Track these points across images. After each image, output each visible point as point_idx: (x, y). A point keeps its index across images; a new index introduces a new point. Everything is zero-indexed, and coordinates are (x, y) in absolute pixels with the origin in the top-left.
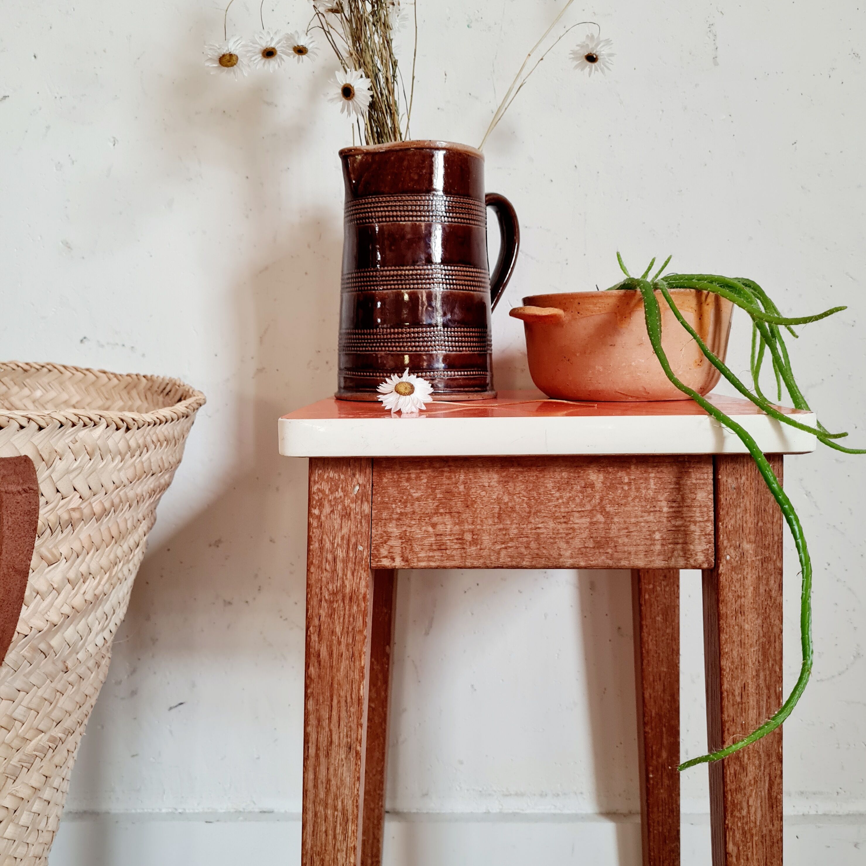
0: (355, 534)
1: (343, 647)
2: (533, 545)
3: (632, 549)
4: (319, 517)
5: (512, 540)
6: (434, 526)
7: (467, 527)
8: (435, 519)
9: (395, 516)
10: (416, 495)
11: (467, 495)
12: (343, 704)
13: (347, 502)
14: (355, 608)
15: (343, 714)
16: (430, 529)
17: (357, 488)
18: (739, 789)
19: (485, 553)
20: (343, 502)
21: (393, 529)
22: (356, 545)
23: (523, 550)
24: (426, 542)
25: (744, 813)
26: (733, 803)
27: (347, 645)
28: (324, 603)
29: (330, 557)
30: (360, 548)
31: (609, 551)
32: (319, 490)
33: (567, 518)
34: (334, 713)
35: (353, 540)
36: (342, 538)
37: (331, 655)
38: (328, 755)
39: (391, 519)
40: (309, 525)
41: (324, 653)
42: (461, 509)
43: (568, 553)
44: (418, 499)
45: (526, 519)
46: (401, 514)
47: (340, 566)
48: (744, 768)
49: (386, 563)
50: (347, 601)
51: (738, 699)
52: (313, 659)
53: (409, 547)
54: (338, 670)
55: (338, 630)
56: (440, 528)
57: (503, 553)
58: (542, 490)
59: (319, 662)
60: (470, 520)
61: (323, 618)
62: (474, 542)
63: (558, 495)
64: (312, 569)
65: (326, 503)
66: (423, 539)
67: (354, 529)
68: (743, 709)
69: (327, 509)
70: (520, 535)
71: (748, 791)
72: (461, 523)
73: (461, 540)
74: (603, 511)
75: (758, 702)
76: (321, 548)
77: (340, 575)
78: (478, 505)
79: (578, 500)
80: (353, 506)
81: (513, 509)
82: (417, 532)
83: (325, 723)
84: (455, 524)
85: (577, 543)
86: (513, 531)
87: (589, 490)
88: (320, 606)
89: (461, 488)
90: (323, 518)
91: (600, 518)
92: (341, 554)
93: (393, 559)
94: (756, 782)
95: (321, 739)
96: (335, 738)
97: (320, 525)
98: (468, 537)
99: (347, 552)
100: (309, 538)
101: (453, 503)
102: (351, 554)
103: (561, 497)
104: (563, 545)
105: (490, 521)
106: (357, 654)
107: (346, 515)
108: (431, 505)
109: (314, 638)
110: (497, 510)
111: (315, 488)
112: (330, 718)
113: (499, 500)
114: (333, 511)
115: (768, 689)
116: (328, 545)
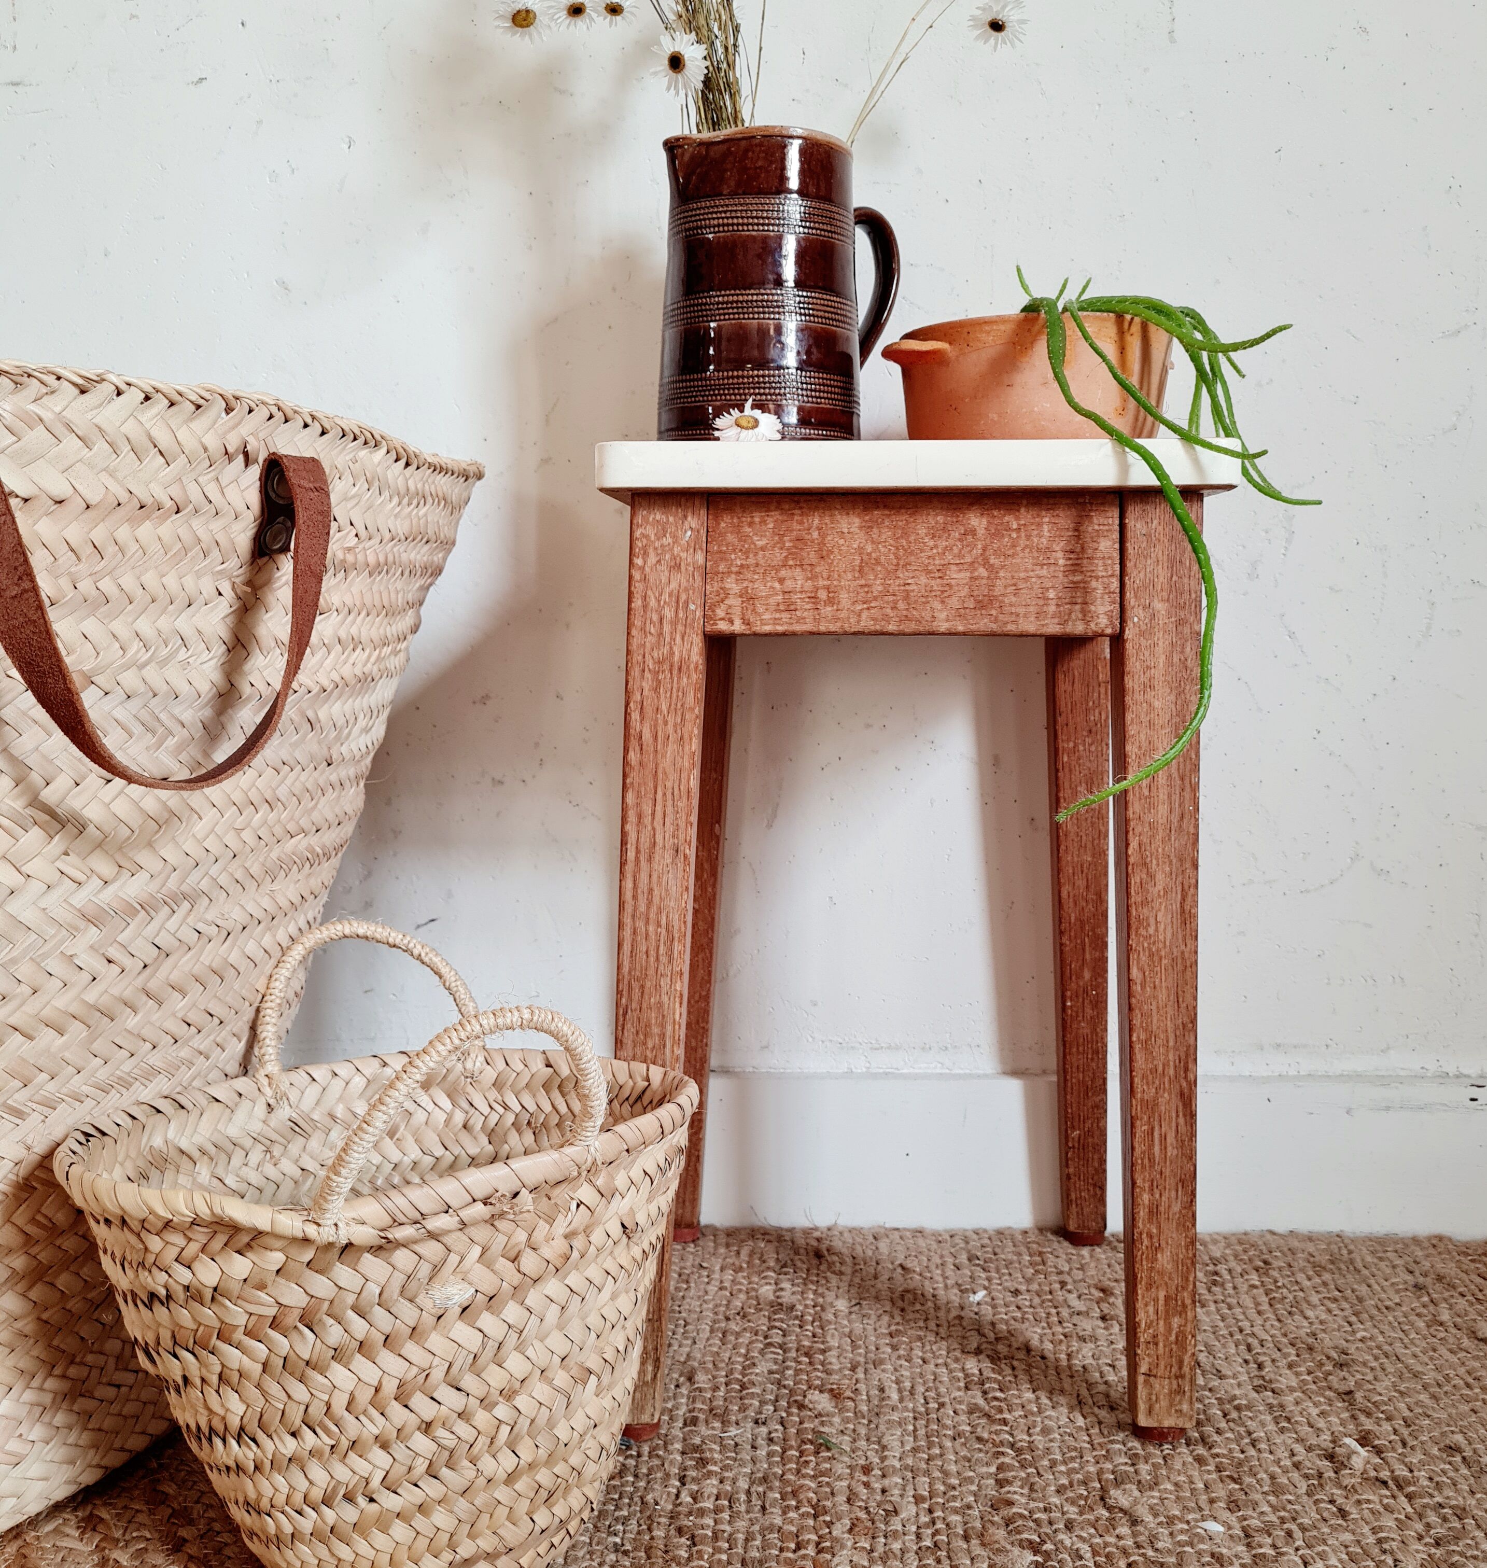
0: (686, 590)
1: (670, 728)
2: (901, 605)
3: (1021, 610)
4: (642, 569)
5: (875, 598)
6: (781, 581)
7: (821, 583)
8: (783, 573)
9: (734, 569)
10: (760, 543)
11: (822, 543)
12: (669, 796)
13: (676, 550)
14: (685, 680)
15: (669, 810)
16: (777, 585)
17: (689, 533)
18: (1145, 902)
19: (843, 615)
20: (672, 549)
21: (731, 584)
22: (687, 603)
23: (889, 611)
24: (772, 601)
25: (1151, 930)
26: (1138, 918)
27: (675, 725)
28: (647, 675)
29: (655, 617)
30: (692, 607)
31: (994, 612)
32: (643, 535)
33: (942, 571)
34: (659, 808)
35: (683, 597)
36: (670, 595)
37: (656, 738)
38: (650, 859)
39: (730, 573)
40: (631, 577)
41: (647, 736)
42: (814, 561)
43: (943, 615)
44: (763, 549)
45: (892, 573)
46: (742, 566)
47: (667, 628)
48: (1151, 876)
49: (723, 626)
50: (675, 672)
51: (1147, 793)
52: (634, 743)
53: (751, 608)
54: (664, 756)
55: (664, 707)
56: (789, 584)
57: (865, 615)
58: (912, 538)
59: (641, 746)
60: (825, 575)
61: (646, 693)
62: (830, 601)
63: (931, 543)
64: (634, 632)
65: (651, 551)
66: (767, 597)
67: (684, 584)
68: (1151, 805)
69: (652, 559)
70: (886, 592)
71: (1156, 904)
72: (814, 578)
73: (814, 598)
74: (986, 563)
75: (1169, 796)
76: (645, 607)
77: (668, 639)
78: (836, 556)
79: (956, 550)
80: (684, 555)
81: (878, 562)
82: (761, 589)
83: (647, 820)
84: (808, 579)
85: (954, 602)
86: (878, 588)
87: (970, 538)
88: (643, 677)
89: (815, 534)
90: (647, 569)
91: (982, 572)
92: (668, 613)
93: (731, 622)
94: (1166, 892)
95: (642, 840)
96: (659, 838)
97: (645, 579)
98: (823, 595)
99: (677, 612)
100: (630, 594)
101: (804, 554)
102: (681, 614)
103: (936, 546)
104: (937, 605)
105: (850, 576)
106: (686, 736)
107: (676, 567)
108: (778, 556)
109: (635, 716)
110: (857, 562)
111: (638, 534)
112: (653, 814)
113: (860, 550)
114: (659, 561)
115: (1182, 779)
116: (653, 603)
